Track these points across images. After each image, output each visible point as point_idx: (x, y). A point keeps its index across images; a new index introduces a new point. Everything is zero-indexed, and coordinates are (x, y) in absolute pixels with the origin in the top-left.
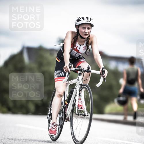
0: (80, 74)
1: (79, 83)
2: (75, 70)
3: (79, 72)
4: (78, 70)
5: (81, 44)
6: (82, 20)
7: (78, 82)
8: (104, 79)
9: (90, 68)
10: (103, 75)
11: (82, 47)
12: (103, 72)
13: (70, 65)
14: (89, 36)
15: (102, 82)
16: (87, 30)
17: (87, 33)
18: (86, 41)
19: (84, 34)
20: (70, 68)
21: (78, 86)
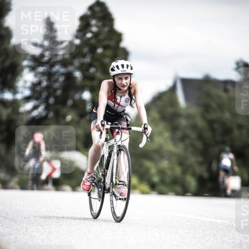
0: (118, 132)
2: (111, 127)
3: (117, 130)
4: (115, 128)
5: (121, 95)
6: (116, 69)
7: (116, 143)
8: (147, 138)
9: (129, 125)
11: (123, 99)
12: (145, 129)
13: (103, 123)
14: (130, 84)
16: (124, 82)
18: (128, 92)
19: (122, 86)
20: (103, 125)
21: (115, 148)
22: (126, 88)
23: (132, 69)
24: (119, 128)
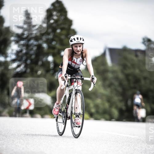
1: (75, 88)
2: (71, 78)
3: (75, 80)
4: (74, 78)
8: (94, 84)
9: (82, 76)
10: (93, 81)
12: (93, 79)
13: (66, 75)
15: (93, 87)
17: (79, 50)
18: (81, 55)
19: (77, 51)
20: (66, 77)
21: (74, 91)
22: (80, 53)
23: (83, 40)
24: (76, 79)
